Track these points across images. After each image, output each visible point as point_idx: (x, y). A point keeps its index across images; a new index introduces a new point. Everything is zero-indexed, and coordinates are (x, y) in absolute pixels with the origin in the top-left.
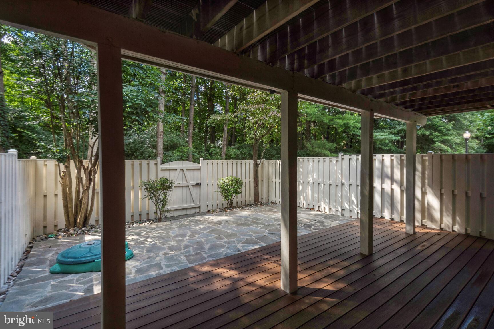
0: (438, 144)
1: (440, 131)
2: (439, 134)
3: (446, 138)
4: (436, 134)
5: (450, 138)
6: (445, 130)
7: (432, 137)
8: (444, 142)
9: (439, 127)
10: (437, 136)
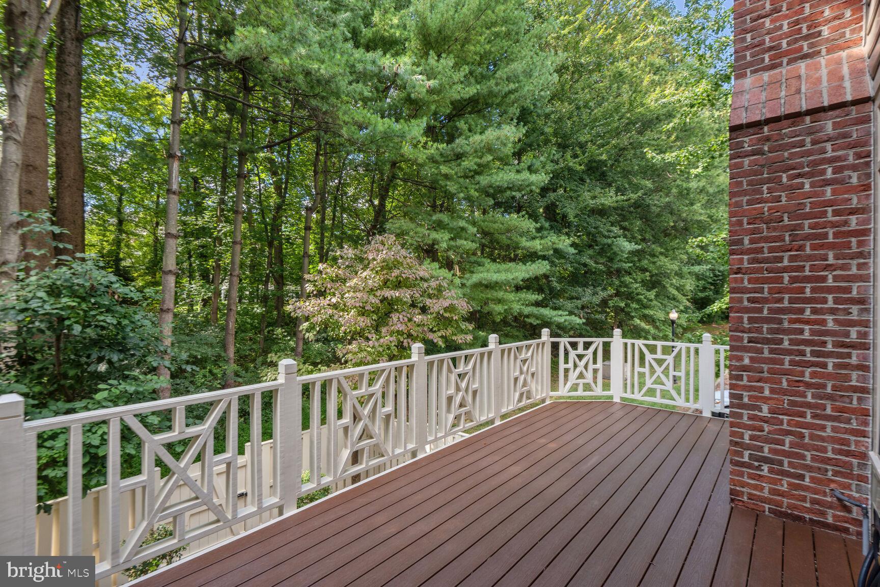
0: (637, 321)
1: (639, 301)
2: (637, 307)
3: (647, 312)
4: (634, 305)
5: (652, 313)
6: (645, 300)
7: (629, 310)
8: (645, 317)
9: (638, 294)
10: (635, 309)
